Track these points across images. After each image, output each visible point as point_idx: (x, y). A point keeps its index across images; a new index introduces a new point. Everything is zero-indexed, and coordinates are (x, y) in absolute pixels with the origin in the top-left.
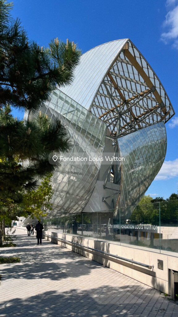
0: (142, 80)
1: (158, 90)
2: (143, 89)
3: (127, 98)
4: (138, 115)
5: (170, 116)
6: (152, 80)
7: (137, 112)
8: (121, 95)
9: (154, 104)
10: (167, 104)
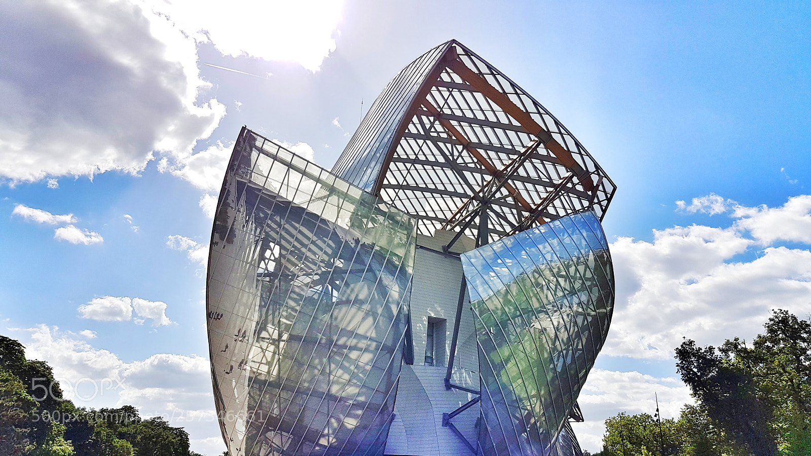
0: (515, 121)
1: (558, 139)
2: (526, 140)
3: (498, 166)
5: (609, 196)
6: (537, 119)
7: (533, 195)
8: (481, 161)
9: (563, 171)
10: (592, 168)
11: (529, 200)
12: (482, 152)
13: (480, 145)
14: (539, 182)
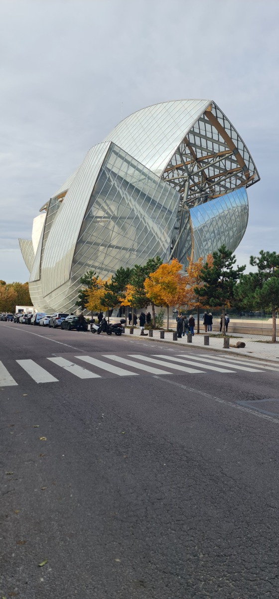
0: (222, 140)
1: (241, 152)
2: (222, 149)
3: (199, 156)
4: (211, 176)
5: (254, 181)
6: (235, 142)
7: (210, 172)
8: (192, 153)
9: (234, 166)
10: (251, 168)
11: (207, 174)
12: (194, 149)
13: (195, 145)
14: (219, 168)
